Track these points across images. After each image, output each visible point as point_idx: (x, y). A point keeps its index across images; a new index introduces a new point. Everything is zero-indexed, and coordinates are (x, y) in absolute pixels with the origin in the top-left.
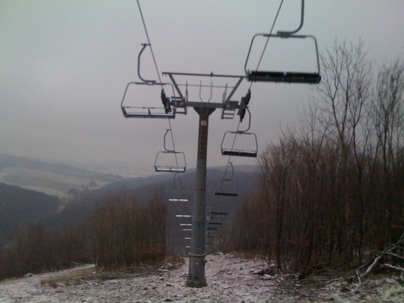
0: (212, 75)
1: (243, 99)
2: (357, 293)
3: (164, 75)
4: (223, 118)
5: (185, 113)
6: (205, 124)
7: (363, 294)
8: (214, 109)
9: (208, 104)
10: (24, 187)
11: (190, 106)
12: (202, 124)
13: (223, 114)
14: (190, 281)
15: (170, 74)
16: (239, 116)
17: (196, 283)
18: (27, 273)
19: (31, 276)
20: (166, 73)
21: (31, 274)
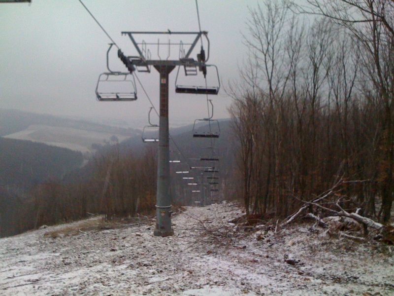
0: (170, 33)
1: (198, 56)
2: (268, 241)
3: (124, 34)
4: (186, 75)
5: (148, 71)
6: (165, 82)
7: (273, 242)
8: (174, 67)
9: (167, 61)
10: (49, 143)
11: (150, 64)
12: (162, 82)
13: (186, 71)
14: (157, 231)
15: (130, 34)
16: (202, 73)
17: (162, 232)
18: (41, 225)
19: (45, 228)
20: (125, 33)
21: (46, 226)
